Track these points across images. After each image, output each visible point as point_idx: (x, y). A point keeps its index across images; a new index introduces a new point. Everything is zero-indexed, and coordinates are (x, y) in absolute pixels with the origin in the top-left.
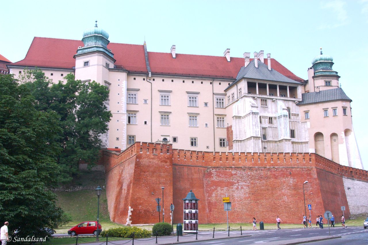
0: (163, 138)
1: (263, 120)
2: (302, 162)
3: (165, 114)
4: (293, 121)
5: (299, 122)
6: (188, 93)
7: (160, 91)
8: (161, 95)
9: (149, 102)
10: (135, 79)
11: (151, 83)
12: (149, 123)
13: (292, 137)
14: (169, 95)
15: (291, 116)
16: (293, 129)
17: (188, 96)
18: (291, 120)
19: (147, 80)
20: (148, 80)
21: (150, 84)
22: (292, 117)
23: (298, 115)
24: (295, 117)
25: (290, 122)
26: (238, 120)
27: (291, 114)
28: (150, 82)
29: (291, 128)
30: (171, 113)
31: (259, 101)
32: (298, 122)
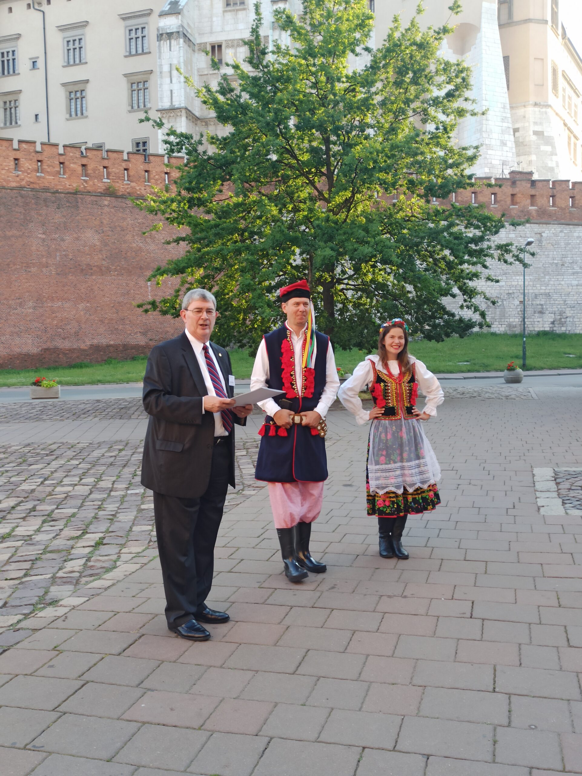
1: (228, 55)
3: (76, 88)
6: (124, 19)
7: (63, 29)
8: (64, 38)
9: (40, 63)
10: (10, 9)
11: (44, 13)
12: (43, 118)
14: (83, 35)
17: (126, 27)
19: (34, 7)
20: (36, 7)
21: (41, 14)
28: (40, 10)
30: (87, 81)
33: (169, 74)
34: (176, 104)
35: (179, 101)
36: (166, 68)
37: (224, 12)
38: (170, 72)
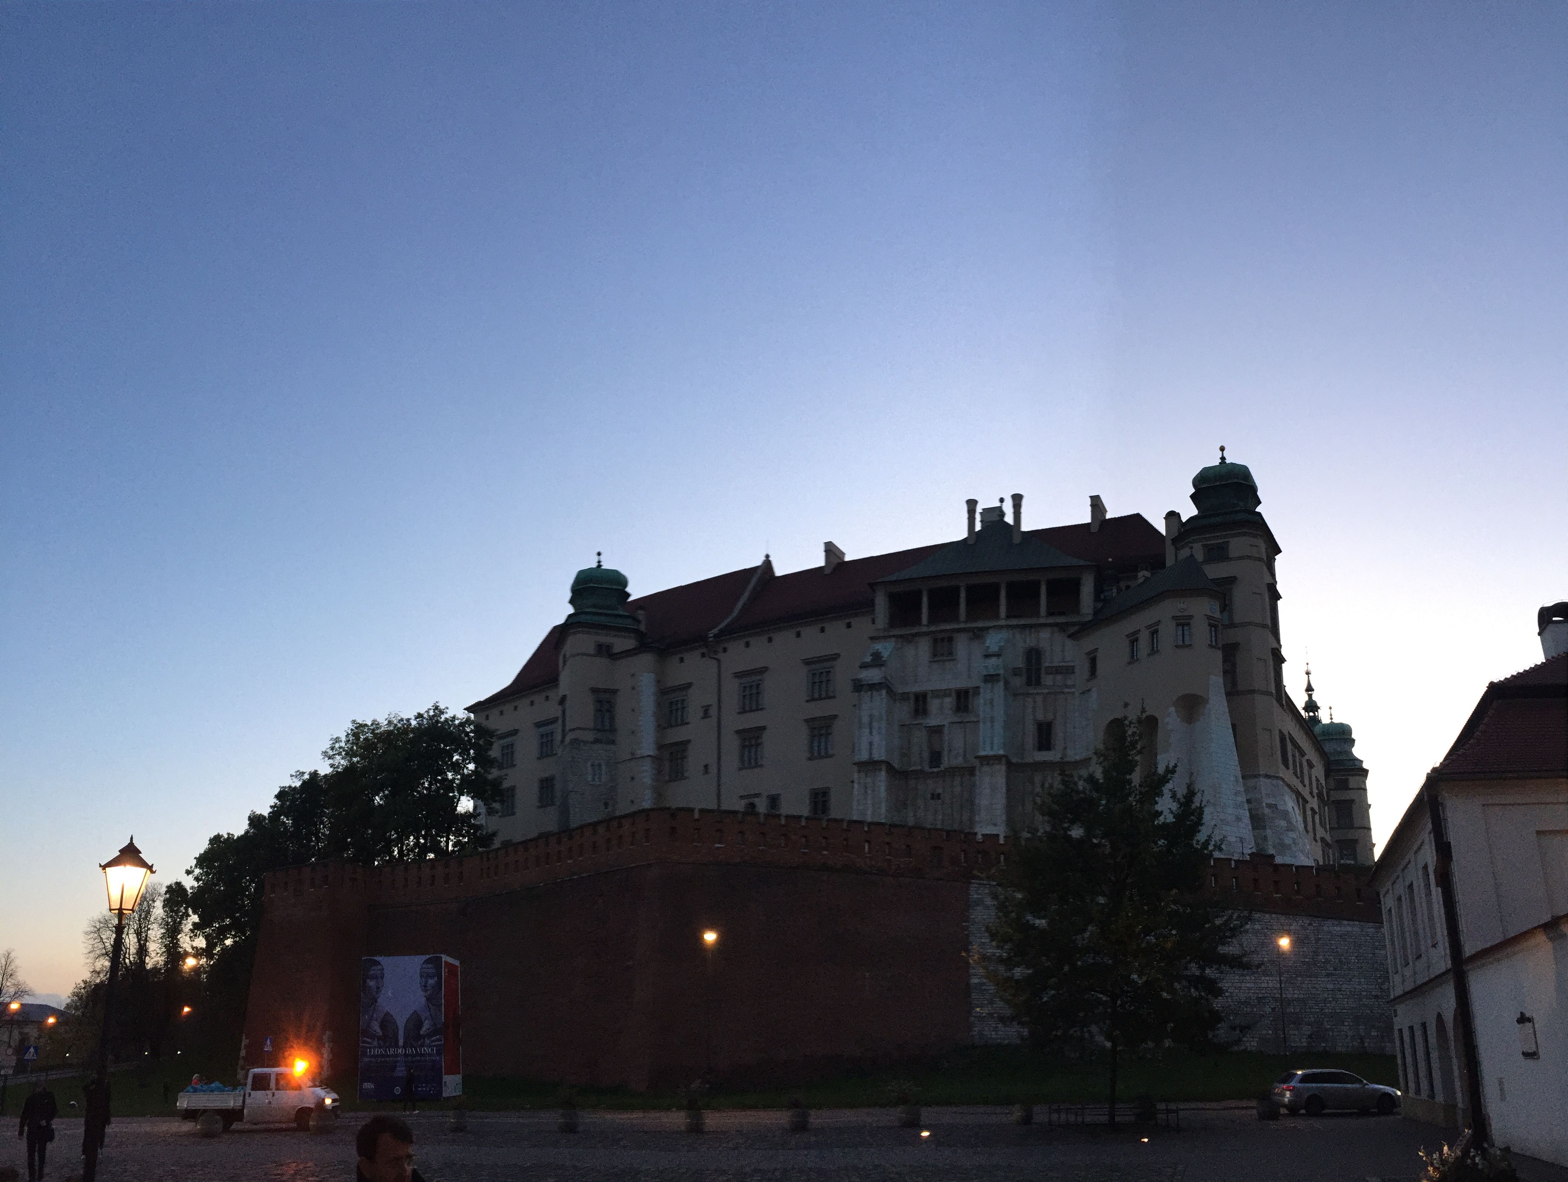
0: (743, 802)
1: (934, 705)
3: (751, 735)
4: (1049, 693)
5: (1073, 693)
6: (807, 663)
8: (741, 685)
9: (713, 712)
10: (681, 660)
12: (713, 768)
13: (1040, 749)
14: (762, 681)
15: (1043, 675)
16: (1050, 717)
17: (810, 671)
18: (1040, 691)
19: (709, 655)
20: (711, 655)
21: (717, 663)
22: (1047, 680)
23: (1068, 671)
24: (1059, 677)
25: (1039, 699)
27: (1043, 670)
28: (716, 659)
29: (1040, 717)
30: (765, 728)
31: (924, 648)
32: (1069, 693)
34: (876, 757)
35: (879, 754)
37: (931, 662)
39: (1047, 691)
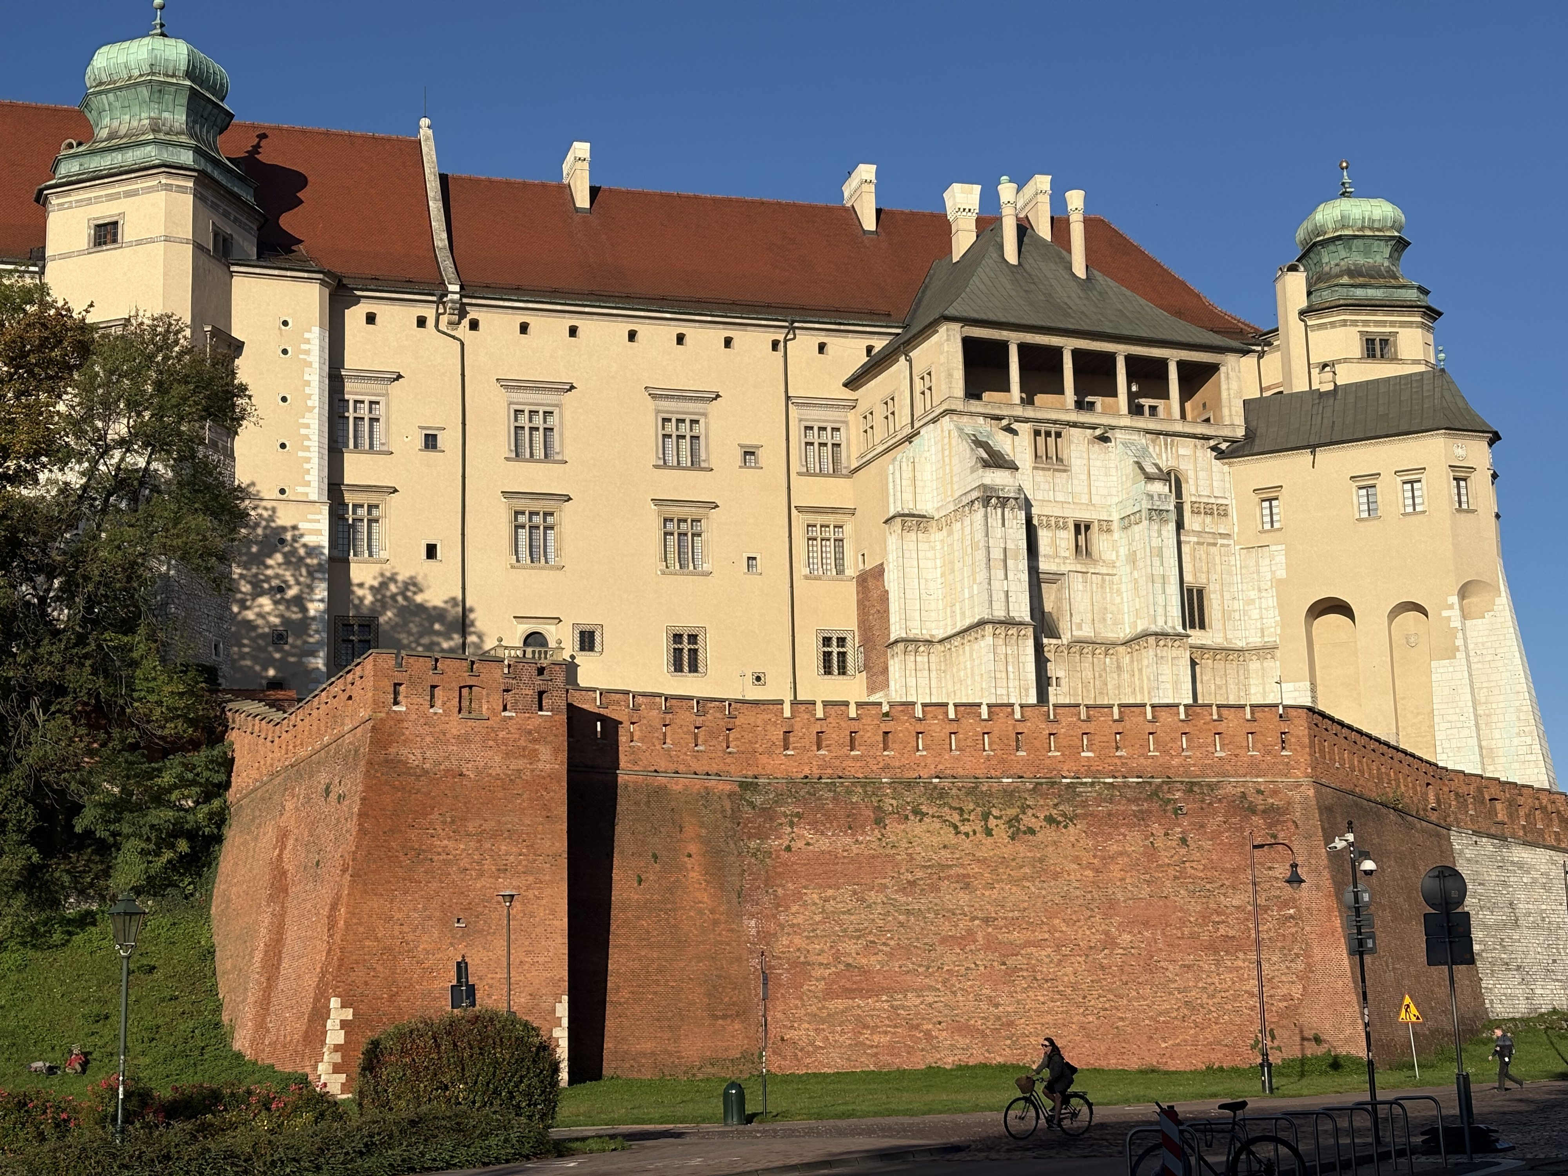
0: (522, 630)
1: (1042, 536)
2: (1242, 752)
3: (536, 506)
4: (1198, 543)
5: (1228, 545)
6: (654, 396)
7: (507, 385)
8: (511, 403)
9: (449, 440)
10: (371, 319)
11: (462, 344)
12: (448, 553)
13: (1192, 625)
14: (556, 406)
15: (1186, 514)
17: (658, 412)
18: (1187, 538)
19: (437, 325)
20: (443, 327)
21: (456, 345)
22: (1190, 521)
23: (1223, 512)
24: (1208, 519)
25: (1186, 550)
26: (913, 535)
27: (1187, 508)
28: (454, 337)
29: (1188, 580)
30: (565, 498)
31: (1024, 436)
32: (1222, 545)
33: (1002, 564)
36: (997, 554)
37: (1035, 468)
38: (1005, 561)
39: (1195, 539)
